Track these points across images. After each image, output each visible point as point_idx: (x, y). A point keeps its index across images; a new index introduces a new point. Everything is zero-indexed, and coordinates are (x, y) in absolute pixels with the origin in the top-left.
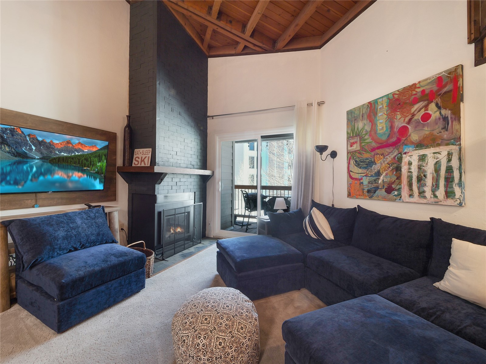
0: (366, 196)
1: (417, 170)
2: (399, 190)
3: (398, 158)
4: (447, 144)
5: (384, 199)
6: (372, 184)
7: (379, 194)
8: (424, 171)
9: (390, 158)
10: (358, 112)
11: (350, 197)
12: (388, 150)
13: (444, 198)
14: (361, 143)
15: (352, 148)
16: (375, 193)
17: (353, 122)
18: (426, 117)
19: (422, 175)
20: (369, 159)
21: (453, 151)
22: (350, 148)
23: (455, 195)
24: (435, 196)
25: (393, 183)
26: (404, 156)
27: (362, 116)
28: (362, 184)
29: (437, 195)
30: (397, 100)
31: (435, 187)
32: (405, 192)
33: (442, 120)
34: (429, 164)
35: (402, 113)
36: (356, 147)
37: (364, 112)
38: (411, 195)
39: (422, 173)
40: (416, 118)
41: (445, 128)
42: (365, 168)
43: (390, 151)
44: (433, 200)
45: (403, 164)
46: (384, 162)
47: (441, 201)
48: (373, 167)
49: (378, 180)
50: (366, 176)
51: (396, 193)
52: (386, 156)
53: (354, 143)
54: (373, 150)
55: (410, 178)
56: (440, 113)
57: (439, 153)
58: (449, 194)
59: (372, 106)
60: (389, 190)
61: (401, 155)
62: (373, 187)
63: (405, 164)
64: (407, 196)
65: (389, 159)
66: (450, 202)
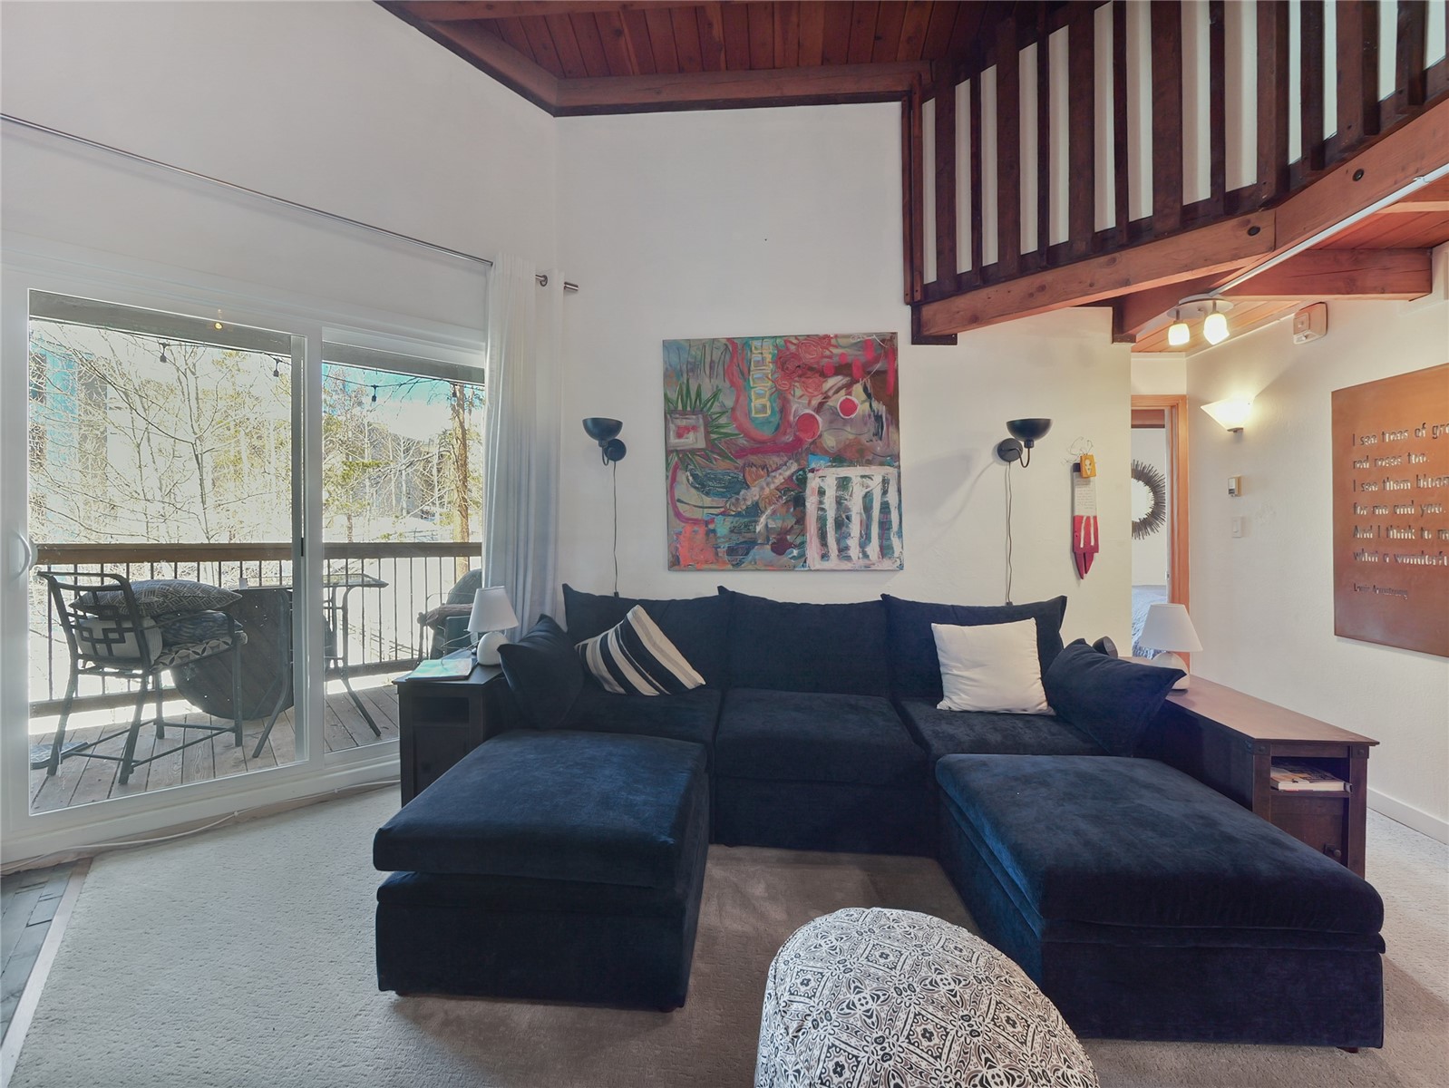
0: (724, 563)
1: (834, 506)
2: (802, 545)
3: (797, 479)
4: (882, 464)
5: (770, 567)
6: (740, 533)
7: (757, 557)
8: (848, 509)
9: (781, 477)
10: (699, 353)
11: (676, 567)
12: (774, 460)
13: (879, 558)
14: (707, 433)
15: (682, 440)
16: (747, 554)
17: (685, 376)
18: (848, 407)
19: (844, 517)
20: (732, 475)
21: (889, 477)
22: (673, 440)
23: (893, 553)
24: (866, 556)
25: (789, 531)
26: (810, 475)
27: (711, 368)
28: (712, 535)
29: (868, 553)
30: (795, 356)
31: (865, 539)
32: (813, 550)
33: (873, 419)
34: (854, 495)
35: (806, 387)
36: (695, 440)
37: (715, 358)
38: (824, 556)
39: (844, 512)
40: (830, 403)
41: (878, 434)
42: (722, 495)
43: (781, 462)
44: (863, 562)
45: (808, 492)
46: (768, 484)
47: (874, 564)
48: (742, 493)
49: (753, 524)
50: (723, 514)
51: (795, 552)
52: (773, 472)
53: (687, 429)
54: (742, 453)
55: (822, 521)
56: (871, 406)
57: (869, 477)
58: (886, 550)
59: (736, 350)
60: (780, 547)
61: (805, 472)
62: (742, 540)
63: (813, 494)
64: (817, 557)
65: (779, 479)
66: (887, 564)
